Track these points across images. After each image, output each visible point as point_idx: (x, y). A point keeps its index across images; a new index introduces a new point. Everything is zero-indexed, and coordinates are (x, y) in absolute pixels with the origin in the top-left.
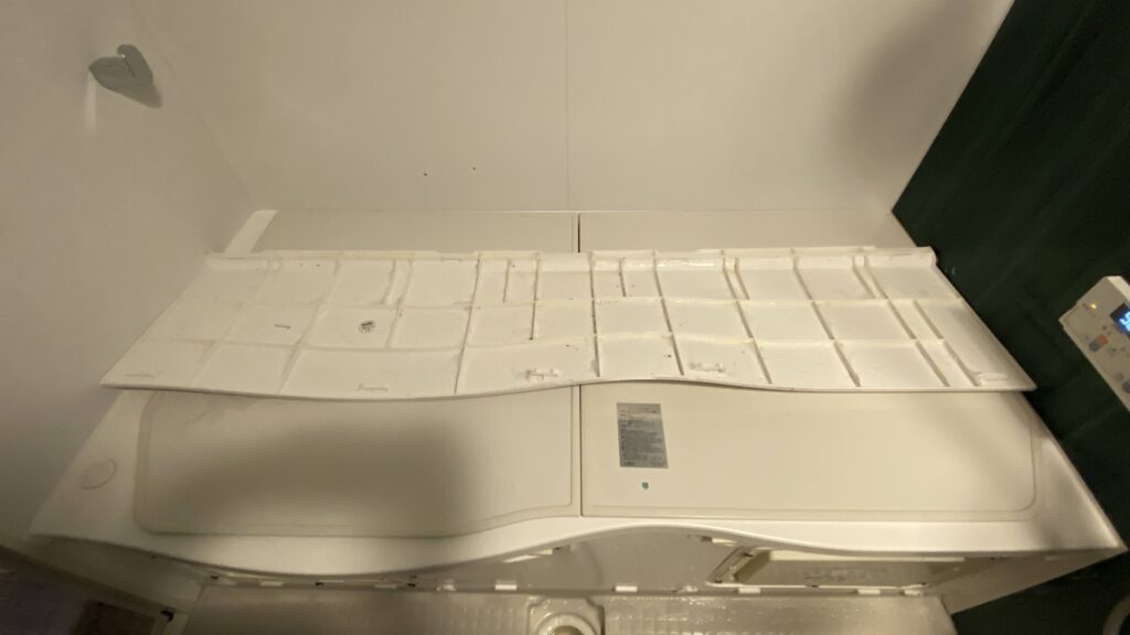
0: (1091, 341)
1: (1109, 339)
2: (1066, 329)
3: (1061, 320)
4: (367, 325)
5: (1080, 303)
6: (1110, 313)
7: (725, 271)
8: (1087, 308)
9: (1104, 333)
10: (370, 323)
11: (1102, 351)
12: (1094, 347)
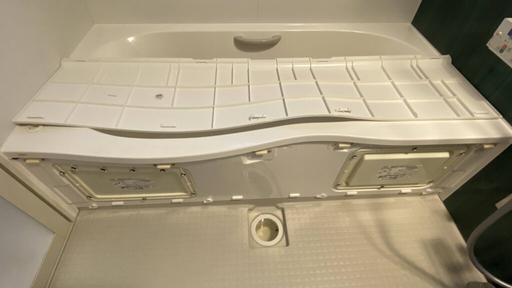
0: (500, 49)
1: (508, 45)
2: (490, 48)
3: (487, 45)
4: (159, 96)
5: (495, 34)
6: (508, 33)
7: (347, 68)
8: (498, 34)
9: (506, 43)
10: (160, 95)
11: (505, 52)
12: (501, 51)
